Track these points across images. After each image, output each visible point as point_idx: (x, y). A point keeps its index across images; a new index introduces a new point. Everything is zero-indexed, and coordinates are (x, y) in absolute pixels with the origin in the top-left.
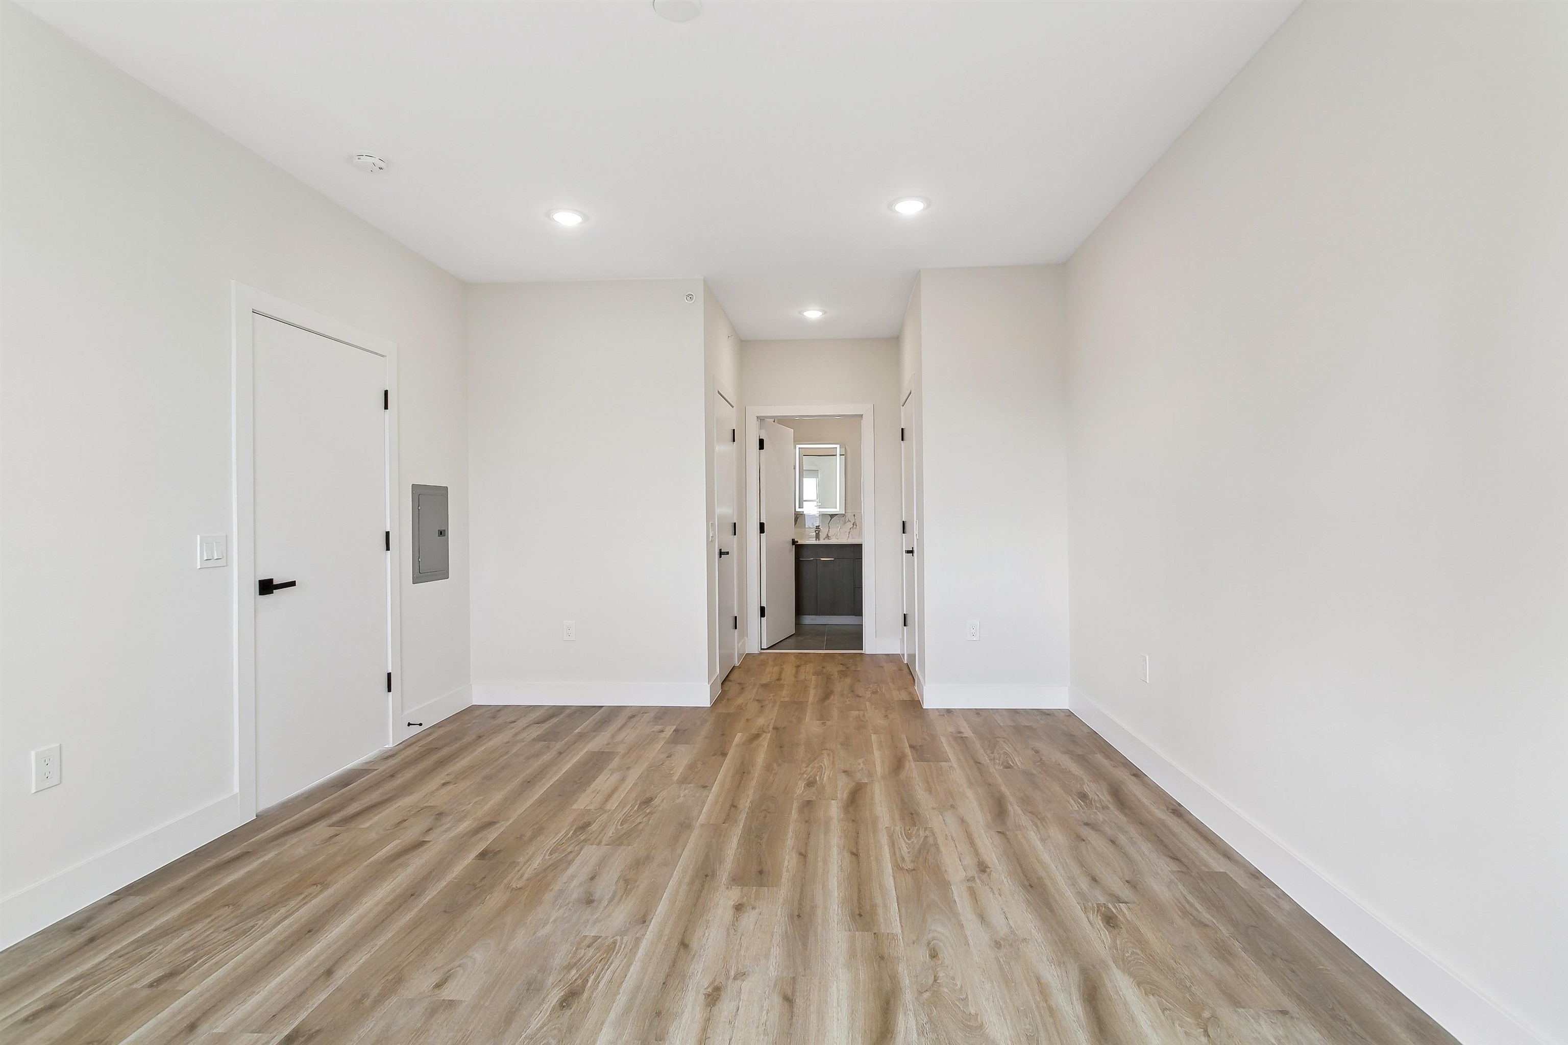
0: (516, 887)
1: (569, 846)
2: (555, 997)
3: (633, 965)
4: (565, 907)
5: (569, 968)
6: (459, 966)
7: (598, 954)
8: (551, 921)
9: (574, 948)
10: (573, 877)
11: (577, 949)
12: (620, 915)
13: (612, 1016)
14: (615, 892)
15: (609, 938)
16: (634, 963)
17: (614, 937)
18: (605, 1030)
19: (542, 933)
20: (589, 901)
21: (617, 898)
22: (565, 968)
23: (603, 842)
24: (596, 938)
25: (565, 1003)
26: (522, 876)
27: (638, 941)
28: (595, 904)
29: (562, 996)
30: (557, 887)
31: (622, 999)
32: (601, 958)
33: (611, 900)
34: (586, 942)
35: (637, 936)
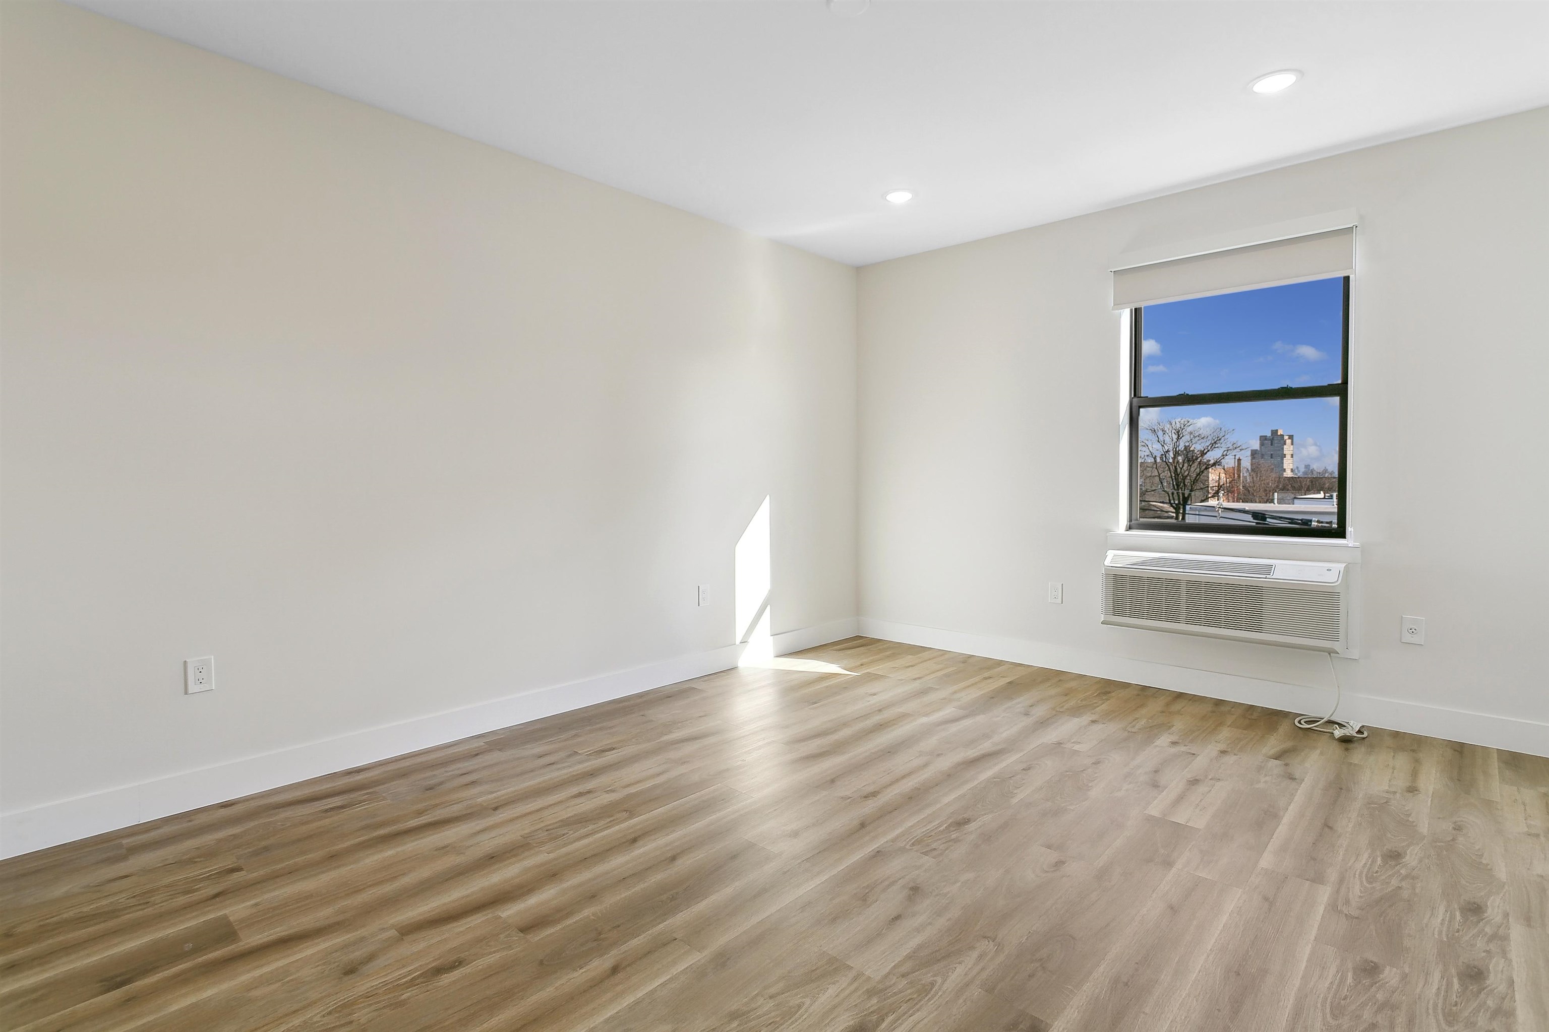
0: (989, 942)
1: (901, 992)
2: (972, 826)
3: (909, 826)
4: (942, 892)
5: (956, 841)
6: (1047, 872)
7: (930, 841)
8: (959, 884)
9: (947, 852)
10: (918, 930)
11: (945, 850)
12: (895, 866)
13: (938, 806)
14: (884, 890)
15: (915, 850)
16: (907, 827)
17: (911, 849)
18: (947, 801)
19: (969, 875)
20: (915, 891)
21: (887, 883)
22: (959, 841)
23: (851, 975)
24: (925, 853)
25: (967, 821)
26: (981, 957)
27: (894, 840)
28: (911, 885)
29: (967, 825)
30: (942, 922)
31: (928, 811)
32: (930, 838)
33: (893, 883)
34: (935, 853)
35: (892, 843)
